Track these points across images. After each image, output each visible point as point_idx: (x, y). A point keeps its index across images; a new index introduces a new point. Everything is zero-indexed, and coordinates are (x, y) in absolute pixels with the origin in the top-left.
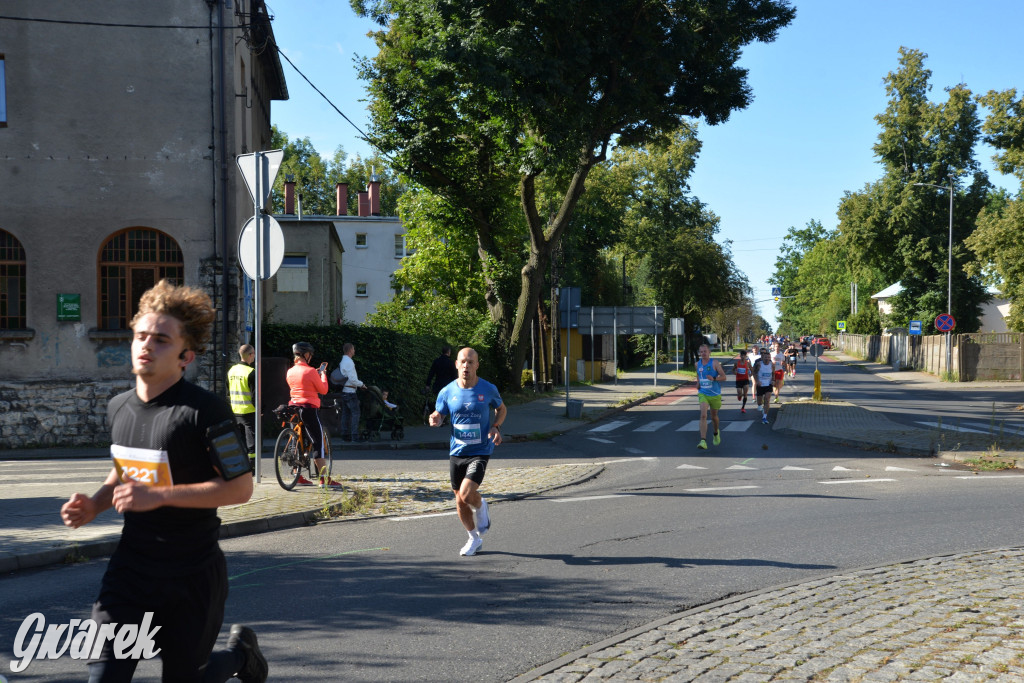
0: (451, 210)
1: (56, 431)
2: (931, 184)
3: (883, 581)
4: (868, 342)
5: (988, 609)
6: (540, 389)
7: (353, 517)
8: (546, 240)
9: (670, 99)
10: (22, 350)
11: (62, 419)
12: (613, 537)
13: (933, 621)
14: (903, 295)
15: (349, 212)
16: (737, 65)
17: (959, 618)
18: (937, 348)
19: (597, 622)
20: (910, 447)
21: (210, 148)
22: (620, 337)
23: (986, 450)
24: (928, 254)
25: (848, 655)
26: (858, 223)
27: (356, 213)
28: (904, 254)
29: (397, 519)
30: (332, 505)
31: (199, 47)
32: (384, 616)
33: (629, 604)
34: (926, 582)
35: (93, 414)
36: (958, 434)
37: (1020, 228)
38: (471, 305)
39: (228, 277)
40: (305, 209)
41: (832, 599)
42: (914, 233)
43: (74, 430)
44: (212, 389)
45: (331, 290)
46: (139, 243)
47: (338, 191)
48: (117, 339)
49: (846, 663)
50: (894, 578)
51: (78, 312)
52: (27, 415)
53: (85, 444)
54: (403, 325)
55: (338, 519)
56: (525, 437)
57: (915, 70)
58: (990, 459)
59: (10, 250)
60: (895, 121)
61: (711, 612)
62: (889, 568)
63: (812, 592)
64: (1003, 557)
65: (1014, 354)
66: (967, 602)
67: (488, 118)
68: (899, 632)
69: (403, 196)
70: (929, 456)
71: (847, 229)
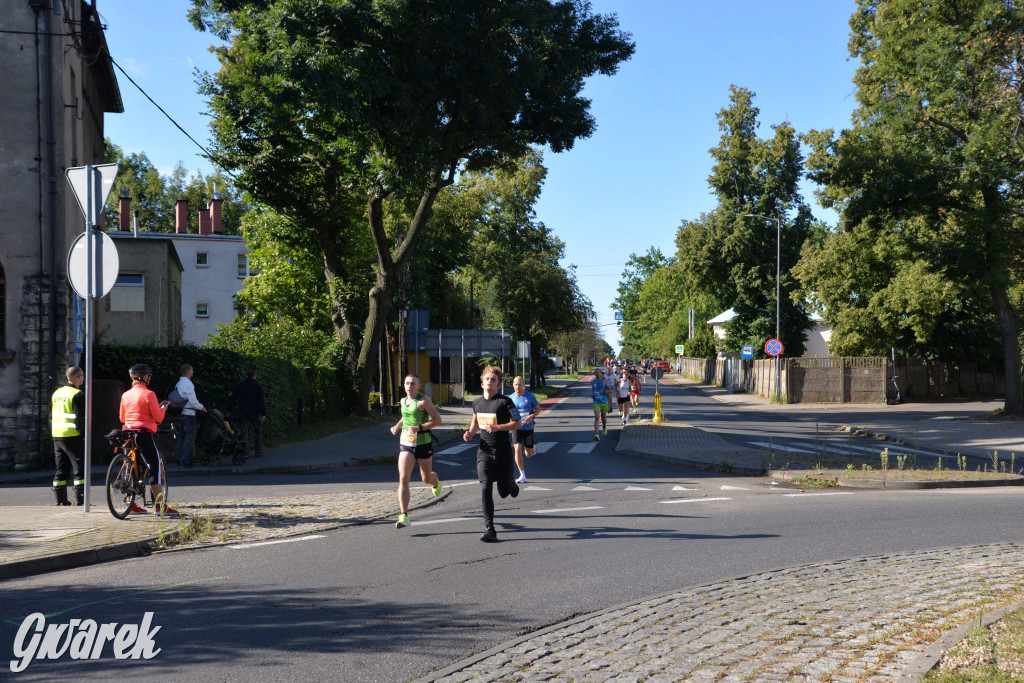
0: (297, 231)
2: (760, 215)
3: (719, 597)
4: (704, 365)
5: (813, 621)
6: (387, 411)
7: (191, 546)
8: (394, 261)
9: (517, 126)
12: (460, 559)
13: (764, 635)
14: (736, 321)
15: (188, 231)
16: (579, 95)
17: (787, 631)
18: (767, 371)
19: (444, 647)
20: (743, 466)
21: (36, 159)
22: (468, 360)
23: (811, 468)
24: (758, 282)
25: (687, 671)
26: (694, 251)
27: (196, 231)
28: (737, 282)
29: (238, 547)
30: (166, 533)
31: (23, 52)
32: (222, 649)
33: (476, 627)
34: (758, 597)
36: (786, 454)
37: (839, 259)
38: (316, 327)
39: (55, 295)
40: (141, 226)
41: (672, 616)
42: (745, 262)
45: (170, 310)
47: (177, 208)
49: (685, 678)
50: (729, 594)
54: (247, 346)
55: (175, 548)
56: (372, 460)
57: (744, 107)
58: (813, 477)
60: (727, 155)
61: (556, 633)
62: (725, 585)
63: (653, 610)
64: (827, 570)
65: (835, 377)
66: (795, 615)
67: (334, 139)
68: (734, 646)
69: (247, 215)
70: (761, 475)
71: (685, 256)
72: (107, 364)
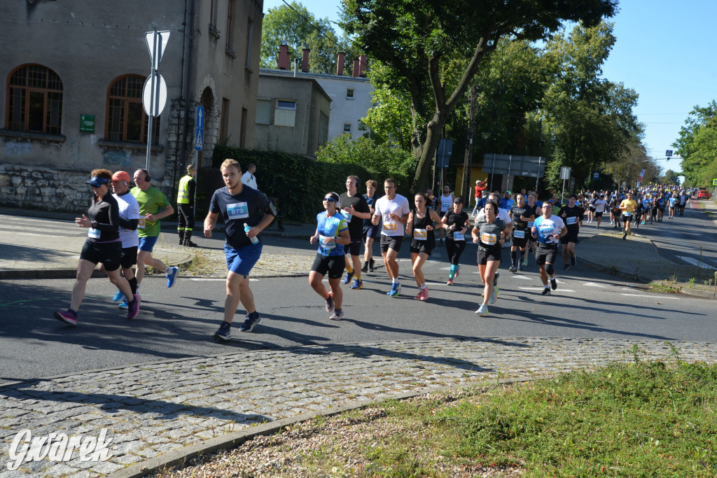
1: (75, 203)
8: (447, 103)
10: (58, 149)
11: (79, 195)
21: (183, 24)
23: (668, 280)
39: (188, 112)
44: (172, 186)
45: (311, 127)
46: (134, 85)
48: (116, 147)
51: (93, 127)
52: (58, 191)
59: (54, 83)
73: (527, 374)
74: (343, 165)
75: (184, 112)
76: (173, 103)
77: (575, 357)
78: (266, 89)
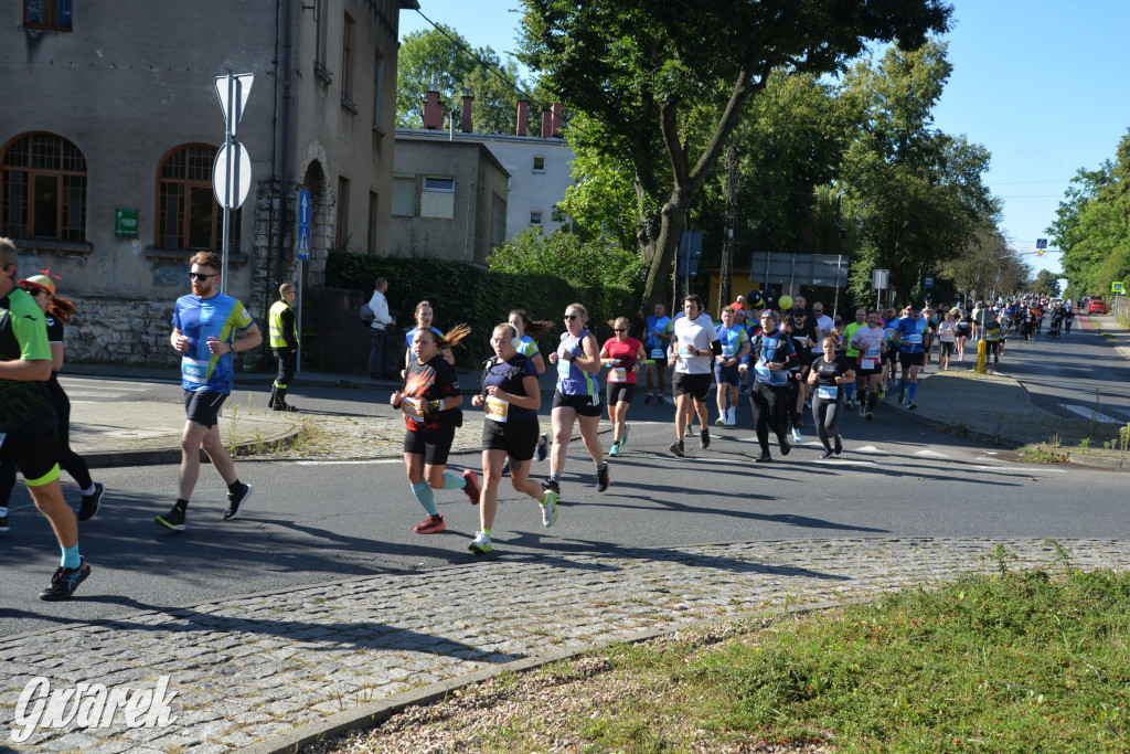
1: (111, 348)
7: (262, 458)
8: (692, 175)
10: (81, 264)
11: (116, 336)
21: (273, 62)
23: (1047, 443)
35: (147, 333)
39: (285, 201)
43: (127, 348)
45: (478, 218)
46: (199, 160)
47: (518, 108)
48: (173, 259)
51: (136, 228)
52: (83, 330)
53: (136, 364)
59: (73, 161)
71: (1126, 171)
72: (350, 272)
73: (832, 596)
74: (531, 276)
75: (278, 200)
76: (261, 186)
77: (907, 568)
78: (406, 161)
